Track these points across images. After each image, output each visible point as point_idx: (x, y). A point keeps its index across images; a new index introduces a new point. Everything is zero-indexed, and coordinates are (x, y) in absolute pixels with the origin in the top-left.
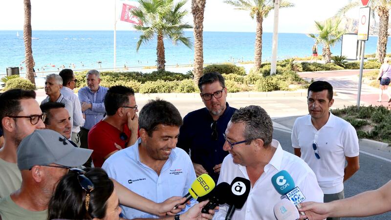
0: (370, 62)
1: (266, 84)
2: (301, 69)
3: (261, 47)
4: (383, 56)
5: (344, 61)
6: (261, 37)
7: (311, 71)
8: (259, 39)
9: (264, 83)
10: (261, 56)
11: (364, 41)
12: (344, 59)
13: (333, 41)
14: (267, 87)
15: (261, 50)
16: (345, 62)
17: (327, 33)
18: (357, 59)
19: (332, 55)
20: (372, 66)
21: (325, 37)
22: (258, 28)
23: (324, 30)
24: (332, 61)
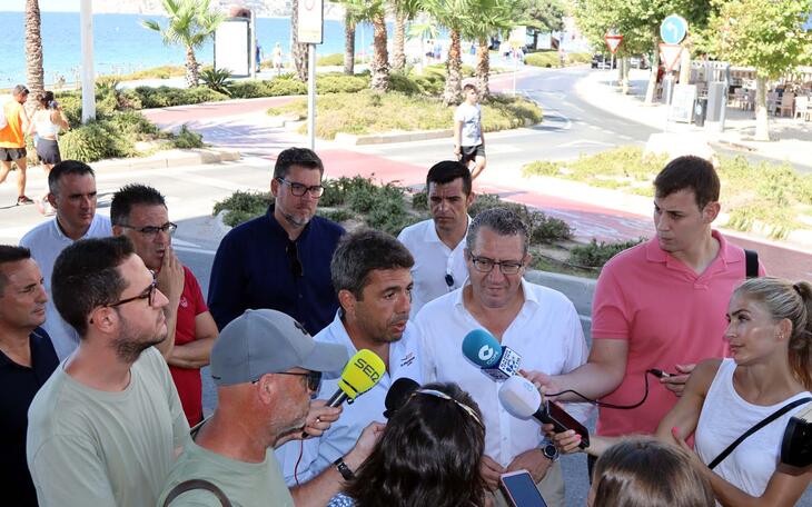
0: (282, 81)
1: (85, 145)
2: (138, 104)
3: (40, 56)
4: (304, 66)
5: (227, 80)
6: (38, 33)
7: (161, 106)
8: (34, 36)
9: (80, 142)
10: (42, 78)
11: (314, 45)
12: (226, 76)
13: (201, 38)
14: (87, 152)
15: (40, 64)
16: (230, 83)
17: (188, 20)
18: (249, 75)
19: (200, 70)
20: (286, 90)
21: (182, 30)
22: (29, 10)
23: (182, 12)
24: (201, 81)
